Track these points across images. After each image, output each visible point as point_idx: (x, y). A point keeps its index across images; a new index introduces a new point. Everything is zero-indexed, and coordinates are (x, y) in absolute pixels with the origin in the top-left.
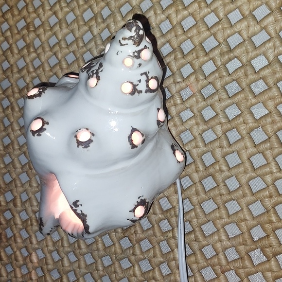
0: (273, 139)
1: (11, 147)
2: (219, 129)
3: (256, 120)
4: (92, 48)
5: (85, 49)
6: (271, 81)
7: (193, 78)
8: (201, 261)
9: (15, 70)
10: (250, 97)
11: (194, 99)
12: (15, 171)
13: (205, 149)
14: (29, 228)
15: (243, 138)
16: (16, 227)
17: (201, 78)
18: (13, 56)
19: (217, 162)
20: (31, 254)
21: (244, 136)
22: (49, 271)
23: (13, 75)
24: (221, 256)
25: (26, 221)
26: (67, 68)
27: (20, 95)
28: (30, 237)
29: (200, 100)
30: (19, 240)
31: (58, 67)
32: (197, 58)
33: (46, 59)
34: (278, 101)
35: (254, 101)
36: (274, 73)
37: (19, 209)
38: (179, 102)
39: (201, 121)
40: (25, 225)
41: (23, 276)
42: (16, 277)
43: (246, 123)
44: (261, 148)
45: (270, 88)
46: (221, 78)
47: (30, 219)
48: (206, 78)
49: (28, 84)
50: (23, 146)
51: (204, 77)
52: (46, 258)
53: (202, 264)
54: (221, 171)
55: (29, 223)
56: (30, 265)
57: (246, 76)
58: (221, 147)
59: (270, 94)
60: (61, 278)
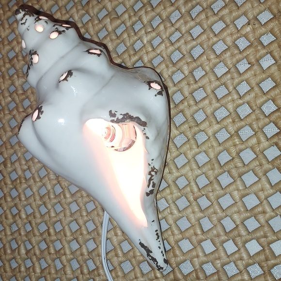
0: (233, 70)
1: (2, 113)
2: (185, 68)
3: (217, 56)
4: (73, 13)
7: (162, 27)
8: (175, 191)
9: (6, 43)
10: (211, 35)
11: (164, 45)
12: (5, 134)
13: (175, 89)
14: (18, 186)
15: (207, 73)
16: (6, 187)
17: (169, 25)
18: (4, 30)
19: (185, 98)
20: (20, 211)
21: (208, 71)
22: (38, 224)
23: (4, 47)
24: (193, 184)
25: (16, 180)
27: (10, 64)
28: (19, 196)
29: (168, 45)
30: (9, 199)
32: (165, 8)
34: (235, 36)
35: (215, 39)
36: (231, 12)
37: (9, 169)
38: (150, 49)
39: (170, 63)
40: (15, 184)
41: (12, 234)
42: (6, 235)
43: (209, 60)
44: (223, 80)
45: (227, 26)
46: (186, 23)
47: (20, 178)
48: (173, 25)
49: (17, 54)
50: (13, 110)
51: (171, 25)
52: (34, 213)
53: (176, 194)
54: (189, 106)
55: (18, 181)
56: (19, 221)
57: (207, 18)
58: (189, 84)
59: (229, 31)
60: (48, 230)
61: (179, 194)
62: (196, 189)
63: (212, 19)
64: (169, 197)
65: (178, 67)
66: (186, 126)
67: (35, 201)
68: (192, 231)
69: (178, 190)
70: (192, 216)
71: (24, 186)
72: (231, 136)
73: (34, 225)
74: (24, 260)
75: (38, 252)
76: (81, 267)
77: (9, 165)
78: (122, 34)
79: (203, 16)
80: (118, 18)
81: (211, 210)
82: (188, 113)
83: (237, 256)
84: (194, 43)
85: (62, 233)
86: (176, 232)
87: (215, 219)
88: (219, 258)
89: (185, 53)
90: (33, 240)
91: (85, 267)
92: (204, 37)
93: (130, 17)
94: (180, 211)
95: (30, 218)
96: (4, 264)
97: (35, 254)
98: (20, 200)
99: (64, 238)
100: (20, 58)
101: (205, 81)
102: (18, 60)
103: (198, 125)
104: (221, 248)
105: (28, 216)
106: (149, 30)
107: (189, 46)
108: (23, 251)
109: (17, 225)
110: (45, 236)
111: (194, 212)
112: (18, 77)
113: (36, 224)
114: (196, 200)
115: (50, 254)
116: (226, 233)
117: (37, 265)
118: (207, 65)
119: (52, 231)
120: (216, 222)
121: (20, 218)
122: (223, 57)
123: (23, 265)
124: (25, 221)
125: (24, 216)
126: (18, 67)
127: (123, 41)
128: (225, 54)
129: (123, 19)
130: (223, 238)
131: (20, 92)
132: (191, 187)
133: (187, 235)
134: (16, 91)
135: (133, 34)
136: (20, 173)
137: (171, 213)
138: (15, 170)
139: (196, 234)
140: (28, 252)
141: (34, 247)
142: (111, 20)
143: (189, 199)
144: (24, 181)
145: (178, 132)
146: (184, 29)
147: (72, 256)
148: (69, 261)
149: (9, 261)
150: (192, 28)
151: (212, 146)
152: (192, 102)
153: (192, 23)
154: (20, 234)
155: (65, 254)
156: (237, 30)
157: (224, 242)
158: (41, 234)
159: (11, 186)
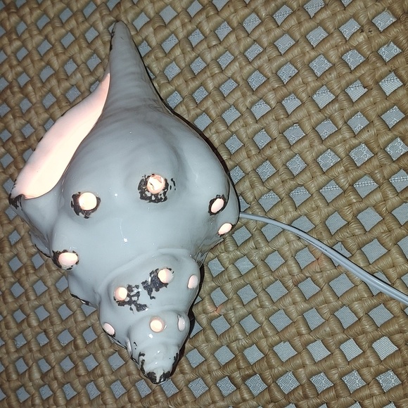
0: (342, 97)
2: (271, 96)
3: (318, 78)
4: (96, 21)
5: (87, 25)
6: (330, 26)
7: (232, 39)
8: (265, 275)
10: (307, 49)
11: (237, 64)
13: (257, 126)
14: (24, 279)
15: (303, 103)
16: (5, 281)
17: (243, 36)
19: (274, 140)
20: (28, 316)
21: (305, 99)
22: (57, 334)
25: (19, 270)
26: (64, 53)
28: (26, 293)
29: (244, 63)
30: (10, 299)
31: (52, 54)
32: (236, 11)
33: (34, 45)
34: (342, 49)
35: (313, 54)
36: (334, 15)
37: (8, 255)
38: (216, 71)
39: (248, 90)
40: (18, 276)
41: (18, 350)
42: (8, 353)
43: (305, 83)
44: (328, 112)
45: (330, 35)
46: (268, 31)
47: (25, 266)
48: (248, 35)
49: (11, 83)
50: (9, 166)
51: (246, 35)
52: (50, 318)
53: (267, 278)
54: (280, 151)
55: (24, 272)
56: (28, 331)
57: (300, 23)
58: (277, 120)
59: (333, 42)
60: (75, 341)
61: (272, 278)
62: (295, 270)
63: (307, 25)
64: (256, 283)
65: (259, 95)
66: (277, 180)
67: (51, 299)
68: (293, 330)
69: (270, 273)
70: (292, 309)
71: (33, 278)
72: (344, 192)
73: (51, 335)
74: (38, 388)
75: (59, 375)
76: (128, 392)
77: (7, 249)
78: (173, 49)
79: (293, 22)
80: (165, 26)
81: (321, 298)
82: (278, 161)
83: (361, 361)
84: (282, 59)
85: (97, 344)
86: (270, 332)
87: (326, 311)
88: (336, 367)
89: (270, 75)
90: (52, 357)
91: (134, 391)
92: (296, 51)
93: (184, 25)
94: (273, 303)
95: (45, 326)
96: (8, 397)
97: (56, 378)
98: (28, 299)
99: (100, 352)
100: (16, 89)
101: (301, 114)
102: (13, 93)
103: (294, 177)
104: (337, 352)
105: (40, 323)
106: (214, 44)
107: (275, 65)
108: (36, 375)
109: (25, 337)
110: (71, 349)
111: (294, 303)
112: (15, 117)
113: (55, 333)
114: (296, 284)
115: (79, 376)
116: (344, 330)
117: (59, 393)
118: (303, 91)
119: (79, 342)
120: (327, 315)
121: (29, 325)
122: (326, 79)
123: (37, 395)
124: (38, 330)
125: (34, 323)
126: (12, 102)
127: (175, 60)
128: (330, 74)
129: (172, 27)
130: (340, 337)
131: (19, 139)
132: (288, 266)
133: (287, 335)
134: (12, 139)
135: (189, 49)
136: (25, 259)
137: (262, 306)
138: (17, 255)
139: (300, 334)
140: (44, 376)
141: (53, 368)
142: (155, 30)
143: (286, 285)
144: (32, 271)
145: (265, 189)
146: (265, 41)
147: (113, 377)
148: (109, 384)
149: (15, 390)
150: (277, 38)
151: (318, 207)
152: (283, 145)
153: (278, 32)
154: (31, 350)
155: (103, 375)
156: (344, 40)
157: (341, 342)
158: (64, 348)
159: (13, 280)
